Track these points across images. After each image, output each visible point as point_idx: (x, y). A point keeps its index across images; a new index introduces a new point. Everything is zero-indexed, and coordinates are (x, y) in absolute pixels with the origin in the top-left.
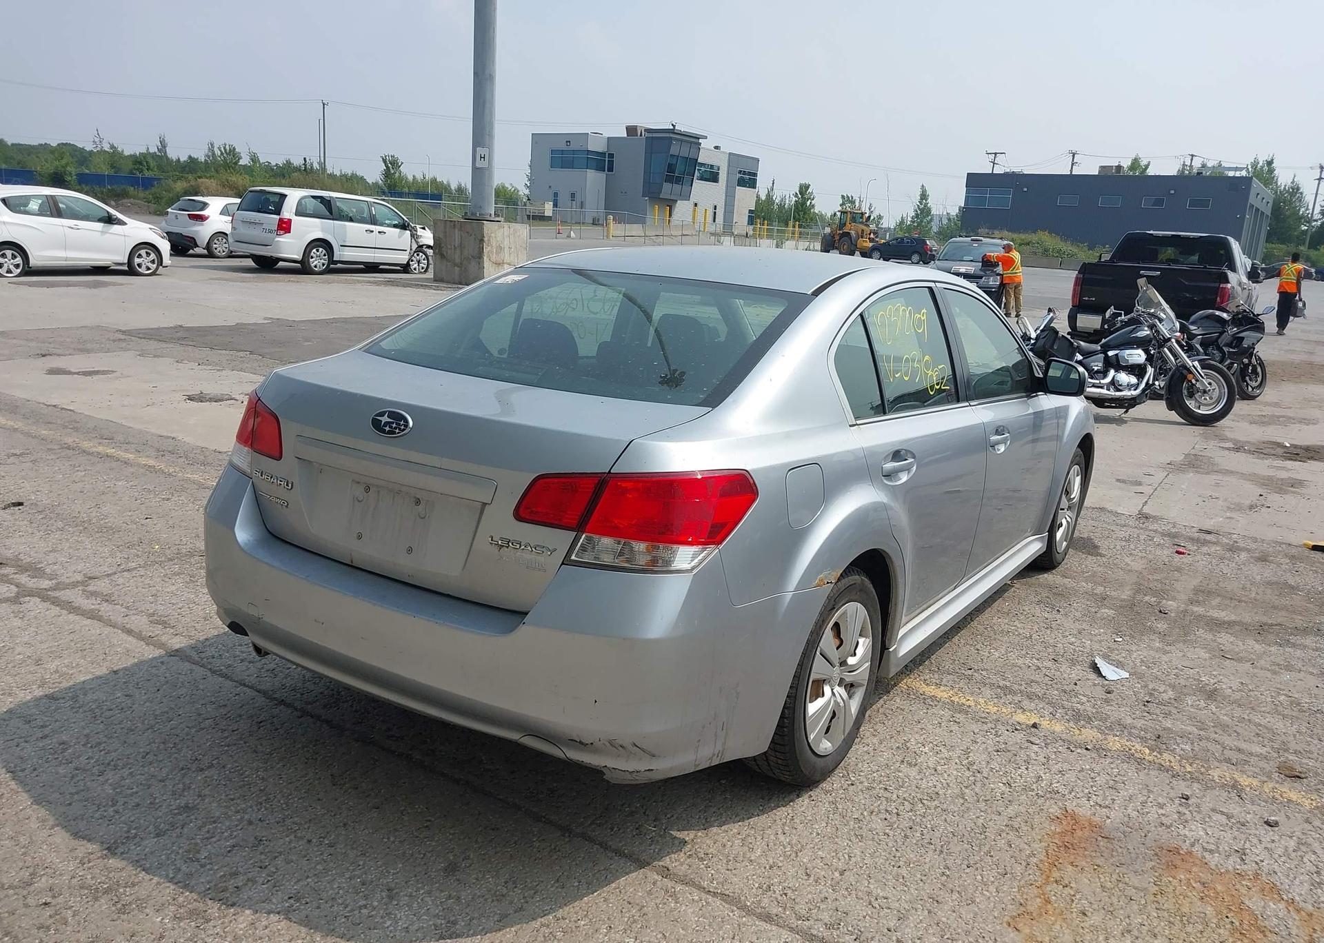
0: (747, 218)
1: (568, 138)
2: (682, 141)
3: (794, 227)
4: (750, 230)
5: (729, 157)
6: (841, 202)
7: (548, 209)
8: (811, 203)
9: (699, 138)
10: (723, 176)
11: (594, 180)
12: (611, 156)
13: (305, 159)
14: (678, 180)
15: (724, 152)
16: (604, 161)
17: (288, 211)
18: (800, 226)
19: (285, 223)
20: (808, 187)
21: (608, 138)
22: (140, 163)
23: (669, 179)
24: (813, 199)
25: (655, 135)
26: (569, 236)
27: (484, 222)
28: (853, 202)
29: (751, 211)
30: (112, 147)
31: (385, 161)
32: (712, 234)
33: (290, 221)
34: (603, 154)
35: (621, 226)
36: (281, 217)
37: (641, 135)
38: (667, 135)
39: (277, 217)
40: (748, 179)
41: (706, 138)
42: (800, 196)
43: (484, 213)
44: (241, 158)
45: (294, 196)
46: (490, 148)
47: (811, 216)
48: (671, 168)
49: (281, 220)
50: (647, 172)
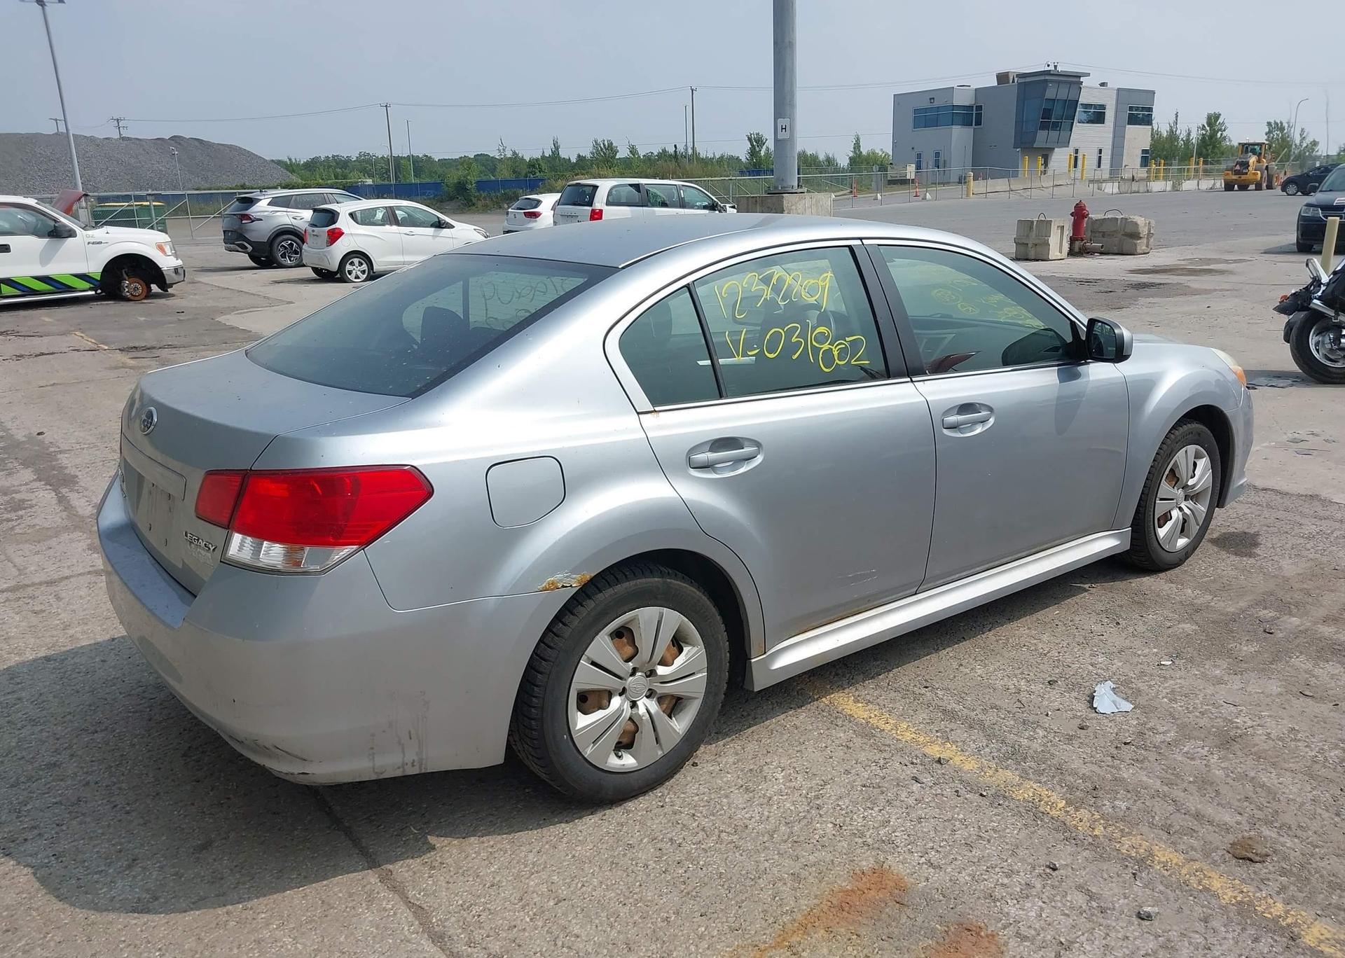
0: (1139, 160)
1: (931, 95)
2: (1059, 82)
3: (1197, 163)
4: (1142, 173)
5: (1118, 95)
6: (1267, 130)
7: (911, 172)
8: (1221, 134)
9: (1080, 77)
10: (1110, 115)
11: (960, 136)
12: (979, 108)
13: (675, 146)
14: (1056, 126)
15: (1112, 89)
16: (971, 115)
17: (600, 202)
18: (1205, 163)
19: (597, 213)
20: (1217, 117)
21: (976, 90)
22: (534, 166)
23: (1044, 126)
24: (1224, 130)
25: (1028, 80)
26: (924, 199)
27: (784, 195)
28: (1282, 129)
29: (1144, 151)
30: (514, 153)
31: (750, 139)
32: (1091, 181)
33: (601, 211)
34: (970, 107)
35: (981, 182)
36: (593, 208)
37: (1013, 82)
38: (1042, 78)
39: (589, 208)
40: (1140, 114)
41: (1088, 75)
42: (1208, 128)
43: (786, 186)
44: (618, 151)
45: (605, 186)
46: (792, 118)
47: (1222, 149)
48: (1047, 113)
49: (593, 211)
50: (1020, 122)
